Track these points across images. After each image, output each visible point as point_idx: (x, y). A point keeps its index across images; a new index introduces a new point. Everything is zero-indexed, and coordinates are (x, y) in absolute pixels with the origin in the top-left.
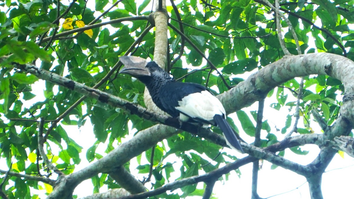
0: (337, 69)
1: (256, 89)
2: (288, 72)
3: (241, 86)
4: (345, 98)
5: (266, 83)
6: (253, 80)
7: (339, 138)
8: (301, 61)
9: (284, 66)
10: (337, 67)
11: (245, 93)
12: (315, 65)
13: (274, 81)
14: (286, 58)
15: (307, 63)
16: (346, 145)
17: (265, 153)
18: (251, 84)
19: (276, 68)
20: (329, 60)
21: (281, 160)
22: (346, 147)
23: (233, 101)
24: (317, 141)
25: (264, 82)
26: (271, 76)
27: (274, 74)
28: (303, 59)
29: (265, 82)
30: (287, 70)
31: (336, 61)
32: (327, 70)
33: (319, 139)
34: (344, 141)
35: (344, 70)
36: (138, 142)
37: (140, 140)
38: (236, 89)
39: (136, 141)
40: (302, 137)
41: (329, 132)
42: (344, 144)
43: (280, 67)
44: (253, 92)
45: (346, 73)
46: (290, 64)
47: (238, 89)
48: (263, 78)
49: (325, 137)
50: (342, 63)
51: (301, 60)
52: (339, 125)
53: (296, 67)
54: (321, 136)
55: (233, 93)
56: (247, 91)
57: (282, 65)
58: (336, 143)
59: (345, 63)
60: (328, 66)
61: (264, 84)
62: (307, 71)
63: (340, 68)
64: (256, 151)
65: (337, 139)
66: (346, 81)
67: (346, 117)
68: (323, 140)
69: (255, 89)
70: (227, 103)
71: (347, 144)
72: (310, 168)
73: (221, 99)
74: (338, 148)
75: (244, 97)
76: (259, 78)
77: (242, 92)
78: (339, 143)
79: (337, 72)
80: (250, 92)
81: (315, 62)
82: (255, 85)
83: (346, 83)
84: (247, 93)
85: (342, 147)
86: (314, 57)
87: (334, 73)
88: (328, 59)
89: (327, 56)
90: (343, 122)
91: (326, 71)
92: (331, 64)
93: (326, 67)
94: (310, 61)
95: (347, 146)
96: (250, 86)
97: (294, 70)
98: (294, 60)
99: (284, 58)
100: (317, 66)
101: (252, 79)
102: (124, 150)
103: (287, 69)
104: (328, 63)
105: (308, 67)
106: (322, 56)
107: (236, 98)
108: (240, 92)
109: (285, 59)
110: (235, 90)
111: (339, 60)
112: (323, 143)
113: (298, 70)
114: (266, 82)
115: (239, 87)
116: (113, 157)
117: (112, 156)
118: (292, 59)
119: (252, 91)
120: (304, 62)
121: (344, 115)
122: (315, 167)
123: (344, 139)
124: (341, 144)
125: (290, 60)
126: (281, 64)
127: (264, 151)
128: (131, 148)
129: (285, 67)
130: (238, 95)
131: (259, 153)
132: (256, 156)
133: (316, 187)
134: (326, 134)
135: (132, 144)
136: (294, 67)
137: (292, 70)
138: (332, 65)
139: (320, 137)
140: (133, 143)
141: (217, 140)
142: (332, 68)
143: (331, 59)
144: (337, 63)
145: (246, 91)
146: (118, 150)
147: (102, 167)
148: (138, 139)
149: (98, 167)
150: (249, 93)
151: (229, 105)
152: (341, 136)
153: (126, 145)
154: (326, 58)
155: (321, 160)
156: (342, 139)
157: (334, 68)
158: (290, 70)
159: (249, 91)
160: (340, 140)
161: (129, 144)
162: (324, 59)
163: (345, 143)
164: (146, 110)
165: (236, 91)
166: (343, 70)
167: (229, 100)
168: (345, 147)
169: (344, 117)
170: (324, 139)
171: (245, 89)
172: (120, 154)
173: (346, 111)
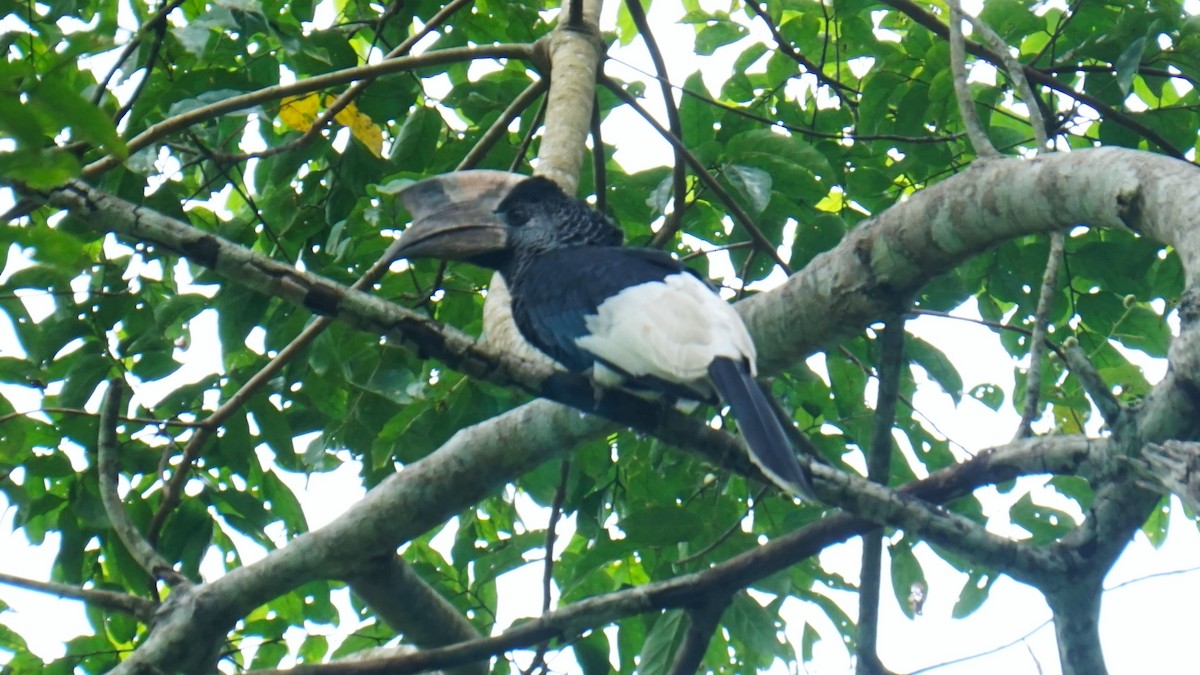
0: (1161, 206)
1: (872, 278)
2: (989, 219)
3: (823, 266)
4: (1187, 310)
5: (908, 258)
6: (863, 246)
7: (1162, 448)
8: (1035, 178)
9: (972, 195)
10: (1162, 199)
11: (835, 291)
12: (1083, 192)
13: (939, 249)
14: (983, 166)
15: (1054, 185)
16: (1184, 472)
17: (899, 503)
18: (857, 261)
19: (947, 202)
20: (1133, 173)
21: (955, 530)
22: (1185, 480)
23: (793, 323)
24: (1083, 464)
25: (900, 252)
26: (928, 234)
27: (938, 226)
28: (1042, 172)
29: (907, 253)
30: (986, 212)
31: (1158, 179)
32: (1125, 209)
33: (1094, 454)
34: (1177, 460)
35: (1186, 211)
36: (454, 467)
37: (461, 462)
38: (804, 278)
39: (446, 464)
40: (1034, 448)
41: (1126, 432)
42: (1177, 471)
43: (960, 199)
44: (863, 290)
45: (1190, 220)
46: (996, 189)
47: (810, 279)
48: (900, 239)
49: (1115, 446)
50: (1178, 185)
51: (1033, 175)
52: (1163, 405)
53: (1016, 199)
54: (1099, 444)
55: (791, 295)
56: (841, 287)
57: (968, 191)
58: (1150, 466)
59: (1189, 184)
60: (1130, 194)
61: (902, 262)
62: (1054, 214)
63: (1170, 203)
64: (867, 496)
65: (1152, 450)
66: (1192, 249)
67: (1189, 375)
68: (1106, 457)
69: (869, 280)
70: (772, 329)
71: (1189, 470)
72: (1059, 559)
73: (750, 313)
74: (1158, 483)
75: (832, 307)
76: (885, 240)
77: (826, 290)
78: (1158, 464)
79: (1161, 217)
80: (853, 289)
81: (1082, 180)
82: (872, 263)
83: (1191, 257)
84: (843, 292)
85: (1169, 481)
86: (1080, 162)
87: (1148, 221)
88: (1130, 168)
89: (1127, 160)
90: (1177, 396)
91: (1121, 215)
92: (1140, 188)
93: (1120, 200)
94: (1067, 177)
95: (1187, 476)
96: (852, 268)
97: (1011, 212)
98: (1010, 175)
99: (974, 168)
100: (1089, 195)
101: (861, 242)
102: (404, 496)
103: (984, 207)
104: (1130, 185)
105: (1057, 201)
106: (1107, 160)
107: (804, 312)
108: (816, 289)
109: (978, 171)
110: (798, 284)
111: (1168, 175)
112: (1105, 470)
113: (1022, 211)
114: (911, 254)
115: (814, 273)
116: (364, 520)
117: (360, 517)
118: (1003, 169)
119: (859, 285)
120: (1046, 180)
121: (1181, 370)
122: (1076, 554)
123: (1177, 451)
124: (1168, 469)
125: (997, 176)
126: (962, 190)
127: (894, 497)
128: (429, 490)
129: (979, 199)
130: (809, 300)
131: (875, 503)
132: (865, 515)
133: (1079, 627)
134: (1116, 438)
135: (431, 474)
136: (1008, 199)
137: (1003, 209)
138: (1144, 192)
139: (1096, 449)
140: (435, 471)
141: (725, 454)
142: (1143, 203)
143: (1139, 171)
144: (1162, 185)
145: (837, 284)
146: (382, 496)
147: (323, 555)
148: (455, 457)
149: (308, 557)
150: (849, 293)
151: (779, 336)
152: (1168, 443)
153: (411, 479)
154: (1122, 166)
155: (1098, 528)
156: (1171, 453)
157: (1149, 201)
158: (994, 211)
159: (850, 285)
160: (1165, 454)
161: (421, 476)
162: (1117, 171)
163: (1181, 467)
164: (472, 342)
165: (805, 286)
166: (1180, 210)
167: (780, 319)
168: (1181, 481)
169: (1183, 375)
170: (1111, 454)
171: (836, 277)
172: (388, 510)
173: (1189, 355)
